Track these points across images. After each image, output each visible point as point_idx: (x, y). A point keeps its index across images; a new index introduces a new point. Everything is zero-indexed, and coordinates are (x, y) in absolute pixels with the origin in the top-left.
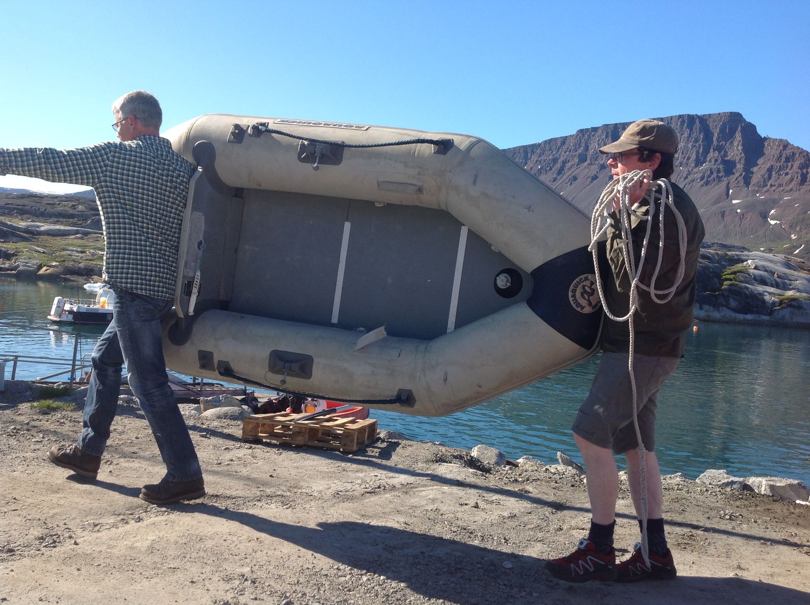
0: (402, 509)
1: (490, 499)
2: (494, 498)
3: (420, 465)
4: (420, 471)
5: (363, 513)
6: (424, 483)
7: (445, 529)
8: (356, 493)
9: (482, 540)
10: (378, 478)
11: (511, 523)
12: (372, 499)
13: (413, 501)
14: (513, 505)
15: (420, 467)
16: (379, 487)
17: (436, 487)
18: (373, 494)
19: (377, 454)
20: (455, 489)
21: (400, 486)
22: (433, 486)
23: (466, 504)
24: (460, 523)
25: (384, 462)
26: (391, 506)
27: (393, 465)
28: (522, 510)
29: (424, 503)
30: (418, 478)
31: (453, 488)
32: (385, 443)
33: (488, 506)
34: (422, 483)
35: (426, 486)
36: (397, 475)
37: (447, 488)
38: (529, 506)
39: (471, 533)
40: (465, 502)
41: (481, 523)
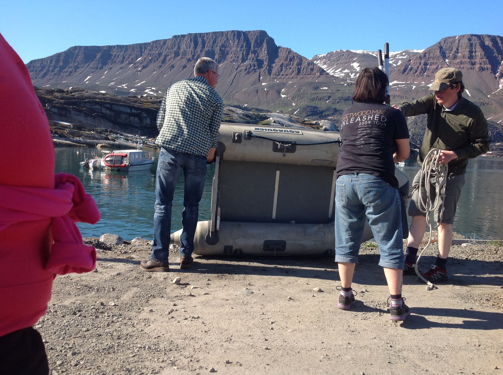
1: (106, 266)
2: (109, 265)
7: (72, 288)
9: (98, 291)
11: (118, 278)
14: (121, 267)
24: (84, 283)
28: (127, 270)
33: (105, 270)
38: (132, 266)
39: (91, 288)
41: (98, 281)
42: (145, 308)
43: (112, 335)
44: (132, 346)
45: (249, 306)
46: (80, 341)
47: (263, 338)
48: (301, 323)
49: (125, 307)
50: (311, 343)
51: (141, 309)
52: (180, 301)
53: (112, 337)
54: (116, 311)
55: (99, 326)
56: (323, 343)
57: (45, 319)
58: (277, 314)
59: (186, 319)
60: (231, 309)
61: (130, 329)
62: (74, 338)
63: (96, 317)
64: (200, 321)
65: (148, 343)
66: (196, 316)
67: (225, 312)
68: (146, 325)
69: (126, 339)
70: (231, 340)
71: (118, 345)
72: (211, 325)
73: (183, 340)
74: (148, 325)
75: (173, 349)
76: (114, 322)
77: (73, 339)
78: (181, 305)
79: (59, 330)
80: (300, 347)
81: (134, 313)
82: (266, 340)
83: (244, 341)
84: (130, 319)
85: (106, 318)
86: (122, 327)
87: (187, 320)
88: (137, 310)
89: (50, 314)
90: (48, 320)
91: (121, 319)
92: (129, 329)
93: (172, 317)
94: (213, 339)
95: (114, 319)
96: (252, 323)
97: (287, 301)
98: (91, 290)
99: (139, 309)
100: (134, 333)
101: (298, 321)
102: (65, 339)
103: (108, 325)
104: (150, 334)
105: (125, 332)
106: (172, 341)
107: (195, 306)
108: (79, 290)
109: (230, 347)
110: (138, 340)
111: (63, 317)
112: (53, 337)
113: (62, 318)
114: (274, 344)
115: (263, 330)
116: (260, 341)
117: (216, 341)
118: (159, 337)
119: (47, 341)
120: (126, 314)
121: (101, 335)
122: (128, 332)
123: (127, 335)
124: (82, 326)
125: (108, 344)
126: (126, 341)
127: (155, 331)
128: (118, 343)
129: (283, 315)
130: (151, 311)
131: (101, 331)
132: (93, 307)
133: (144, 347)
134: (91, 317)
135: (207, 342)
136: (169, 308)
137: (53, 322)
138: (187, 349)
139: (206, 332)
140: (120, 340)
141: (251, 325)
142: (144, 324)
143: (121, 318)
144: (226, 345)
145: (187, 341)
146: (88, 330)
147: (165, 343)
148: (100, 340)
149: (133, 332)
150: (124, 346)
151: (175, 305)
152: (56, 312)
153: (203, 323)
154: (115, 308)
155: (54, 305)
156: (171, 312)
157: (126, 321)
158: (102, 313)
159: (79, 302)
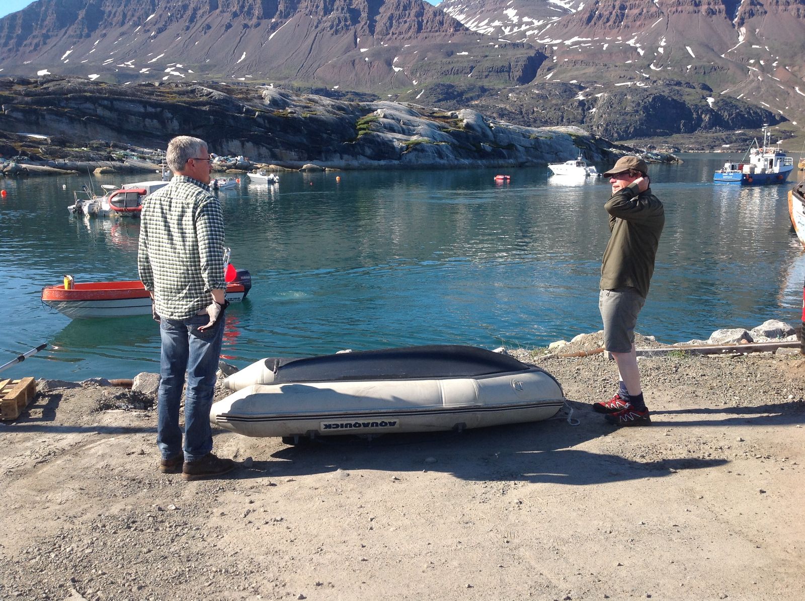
0: (75, 473)
3: (85, 418)
4: (86, 426)
5: (39, 487)
6: (93, 438)
7: (117, 484)
8: (28, 466)
9: (150, 487)
10: (46, 443)
12: (45, 469)
13: (85, 462)
15: (86, 420)
16: (49, 454)
17: (103, 441)
18: (44, 463)
19: (41, 416)
20: (122, 439)
21: (69, 448)
22: (100, 440)
23: (133, 453)
24: (129, 475)
25: (49, 423)
26: (65, 473)
27: (59, 425)
29: (94, 461)
30: (85, 434)
31: (119, 437)
32: (47, 398)
34: (89, 439)
35: (93, 441)
36: (64, 435)
37: (113, 439)
39: (140, 482)
40: (132, 451)
41: (147, 469)
42: (215, 510)
43: (180, 556)
44: (205, 570)
45: (344, 496)
46: (142, 568)
47: (359, 543)
48: (406, 516)
49: (189, 510)
50: (415, 545)
51: (210, 512)
52: (257, 494)
53: (180, 559)
54: (178, 518)
55: (162, 543)
56: (429, 544)
57: (94, 539)
58: (378, 505)
59: (267, 523)
60: (322, 503)
61: (201, 545)
62: (135, 564)
63: (156, 530)
64: (284, 524)
65: (224, 563)
66: (279, 518)
67: (314, 508)
68: (218, 536)
69: (197, 560)
70: (321, 550)
71: (189, 570)
72: (297, 530)
73: (265, 556)
74: (221, 536)
75: (254, 570)
76: (179, 536)
77: (134, 566)
78: (259, 502)
79: (114, 554)
80: (402, 554)
81: (201, 519)
82: (363, 547)
83: (337, 550)
84: (198, 529)
85: (168, 529)
86: (190, 542)
87: (267, 525)
88: (205, 514)
89: (98, 531)
90: (97, 539)
91: (186, 530)
92: (199, 544)
93: (250, 522)
94: (301, 551)
95: (178, 530)
96: (347, 523)
97: (392, 483)
98: (141, 485)
99: (208, 512)
100: (205, 551)
101: (403, 514)
102: (125, 567)
103: (173, 540)
104: (224, 550)
105: (195, 550)
106: (252, 559)
107: (277, 502)
108: (126, 487)
109: (321, 561)
110: (211, 561)
111: (115, 533)
112: (109, 565)
113: (114, 535)
114: (372, 551)
115: (360, 531)
116: (356, 548)
117: (304, 554)
118: (236, 553)
119: (104, 571)
120: (191, 520)
121: (166, 558)
122: (198, 549)
123: (198, 554)
124: (140, 546)
125: (177, 571)
126: (197, 563)
127: (231, 546)
128: (188, 567)
129: (386, 506)
130: (222, 514)
131: (165, 551)
132: (149, 515)
133: (221, 571)
134: (149, 530)
135: (294, 556)
136: (244, 508)
137: (104, 543)
138: (271, 569)
139: (291, 541)
140: (190, 563)
141: (345, 525)
142: (215, 535)
143: (186, 528)
144: (316, 558)
145: (270, 557)
146: (150, 551)
147: (244, 562)
148: (167, 565)
149: (204, 548)
150: (196, 571)
151: (251, 502)
152: (104, 526)
153: (288, 528)
154: (177, 512)
155: (100, 515)
156: (248, 513)
157: (193, 533)
158: (162, 522)
159: (130, 507)
